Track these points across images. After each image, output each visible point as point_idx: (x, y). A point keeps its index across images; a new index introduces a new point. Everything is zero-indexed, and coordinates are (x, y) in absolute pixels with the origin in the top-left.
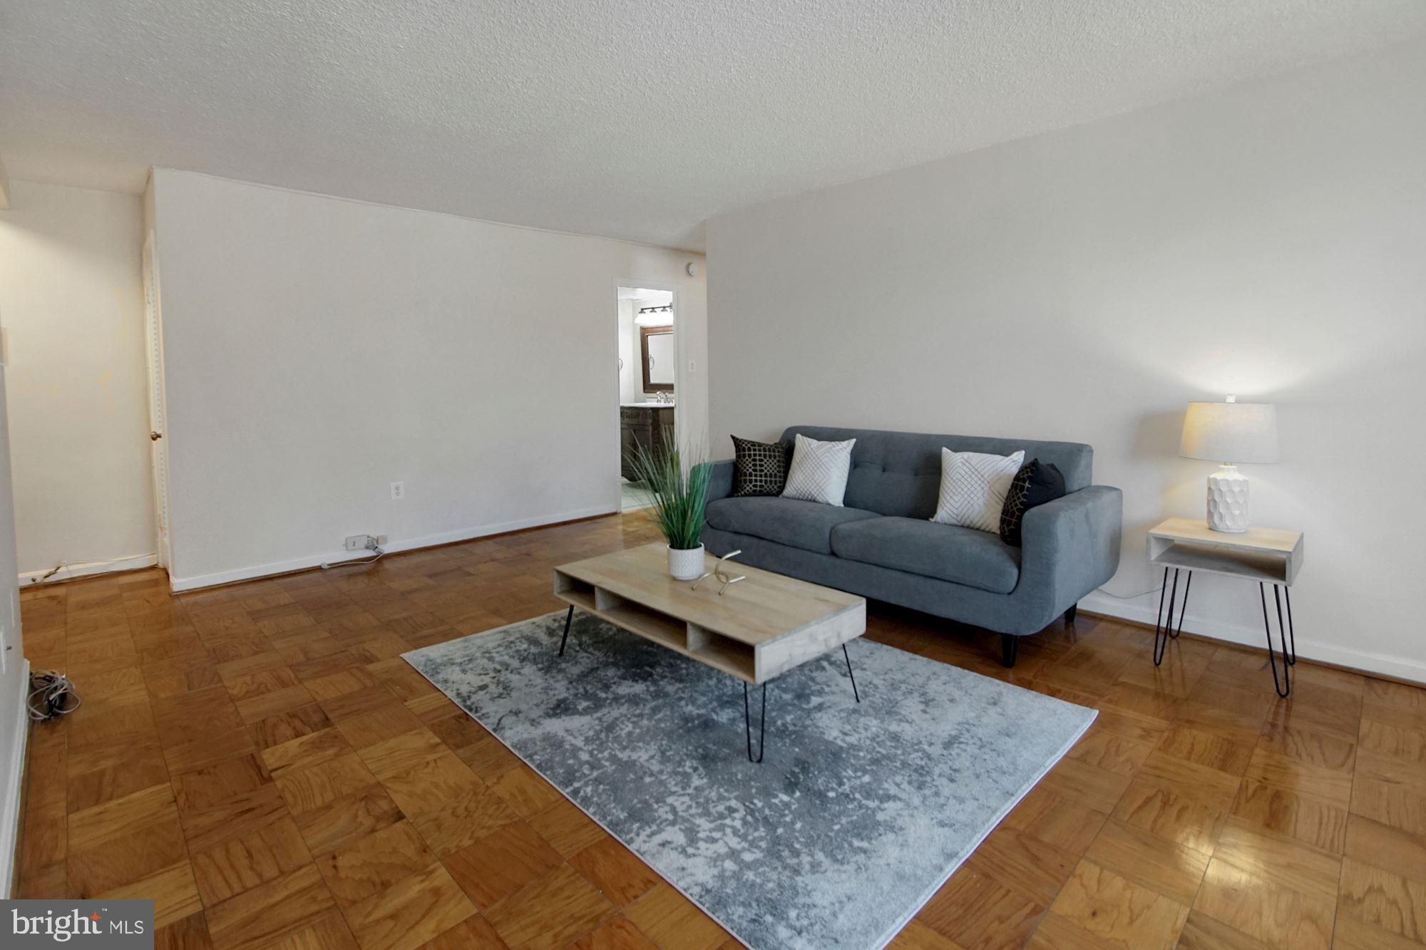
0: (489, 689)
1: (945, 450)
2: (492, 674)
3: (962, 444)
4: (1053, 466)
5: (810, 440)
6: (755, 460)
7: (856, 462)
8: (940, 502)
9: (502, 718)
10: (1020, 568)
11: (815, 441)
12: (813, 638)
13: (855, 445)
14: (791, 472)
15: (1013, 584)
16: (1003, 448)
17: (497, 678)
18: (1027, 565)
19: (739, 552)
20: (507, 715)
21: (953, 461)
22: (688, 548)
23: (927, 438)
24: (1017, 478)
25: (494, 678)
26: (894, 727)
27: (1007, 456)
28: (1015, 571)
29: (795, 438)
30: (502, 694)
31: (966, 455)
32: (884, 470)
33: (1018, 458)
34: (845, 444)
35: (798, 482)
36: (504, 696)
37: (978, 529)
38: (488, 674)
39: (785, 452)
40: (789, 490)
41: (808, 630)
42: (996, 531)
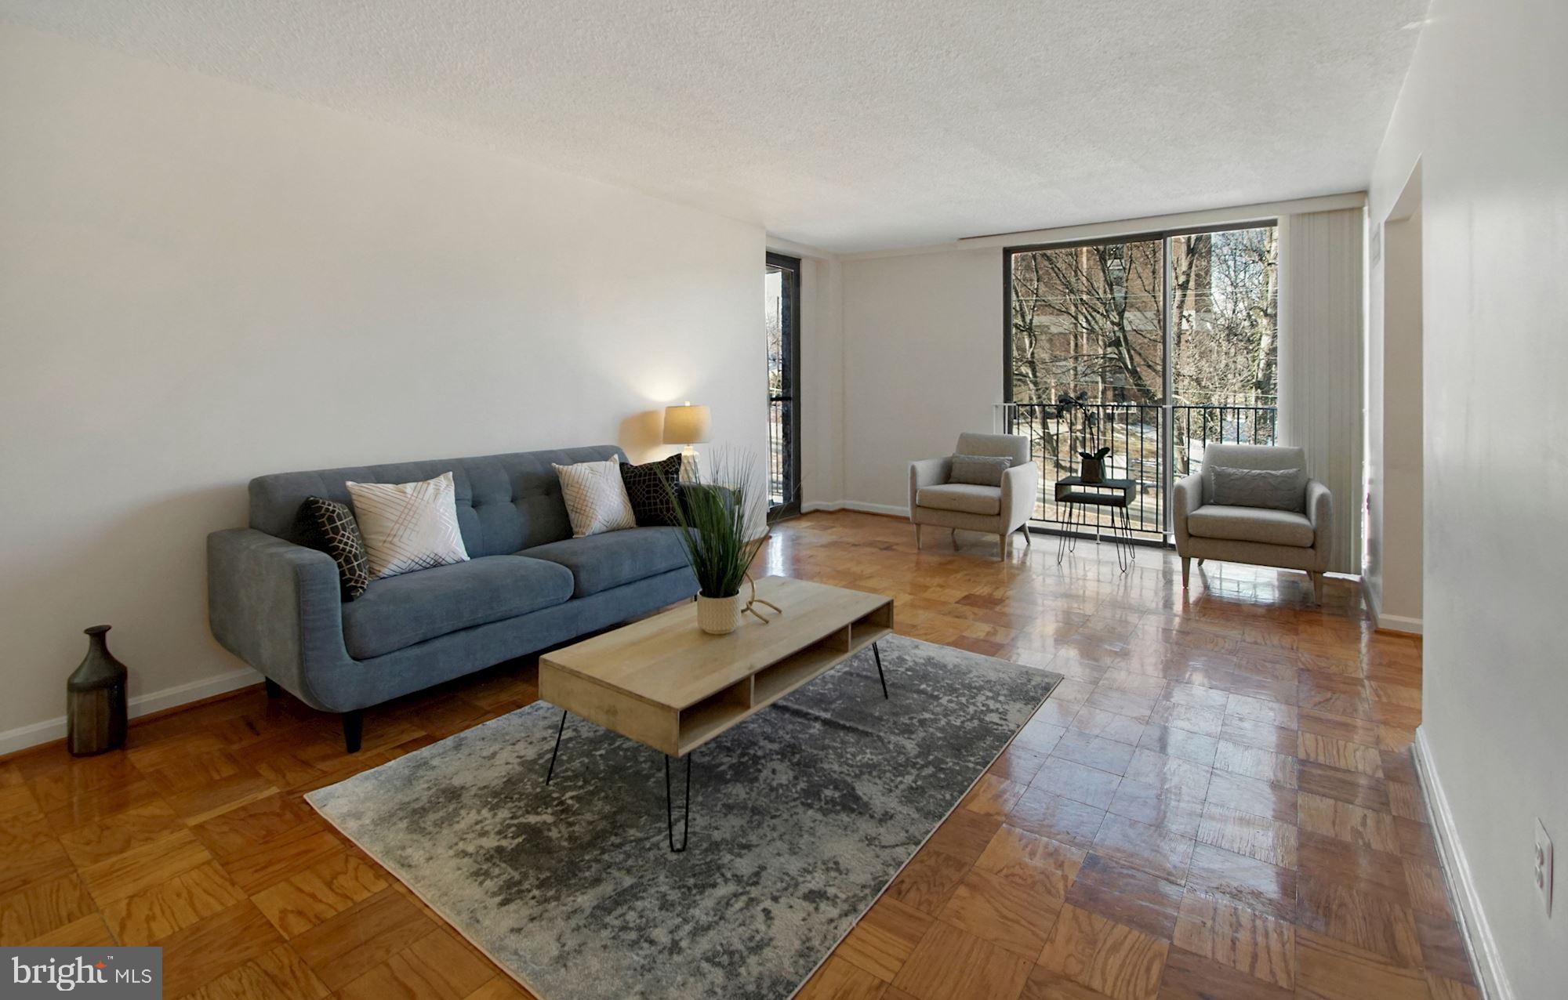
1: (555, 465)
42: (633, 524)
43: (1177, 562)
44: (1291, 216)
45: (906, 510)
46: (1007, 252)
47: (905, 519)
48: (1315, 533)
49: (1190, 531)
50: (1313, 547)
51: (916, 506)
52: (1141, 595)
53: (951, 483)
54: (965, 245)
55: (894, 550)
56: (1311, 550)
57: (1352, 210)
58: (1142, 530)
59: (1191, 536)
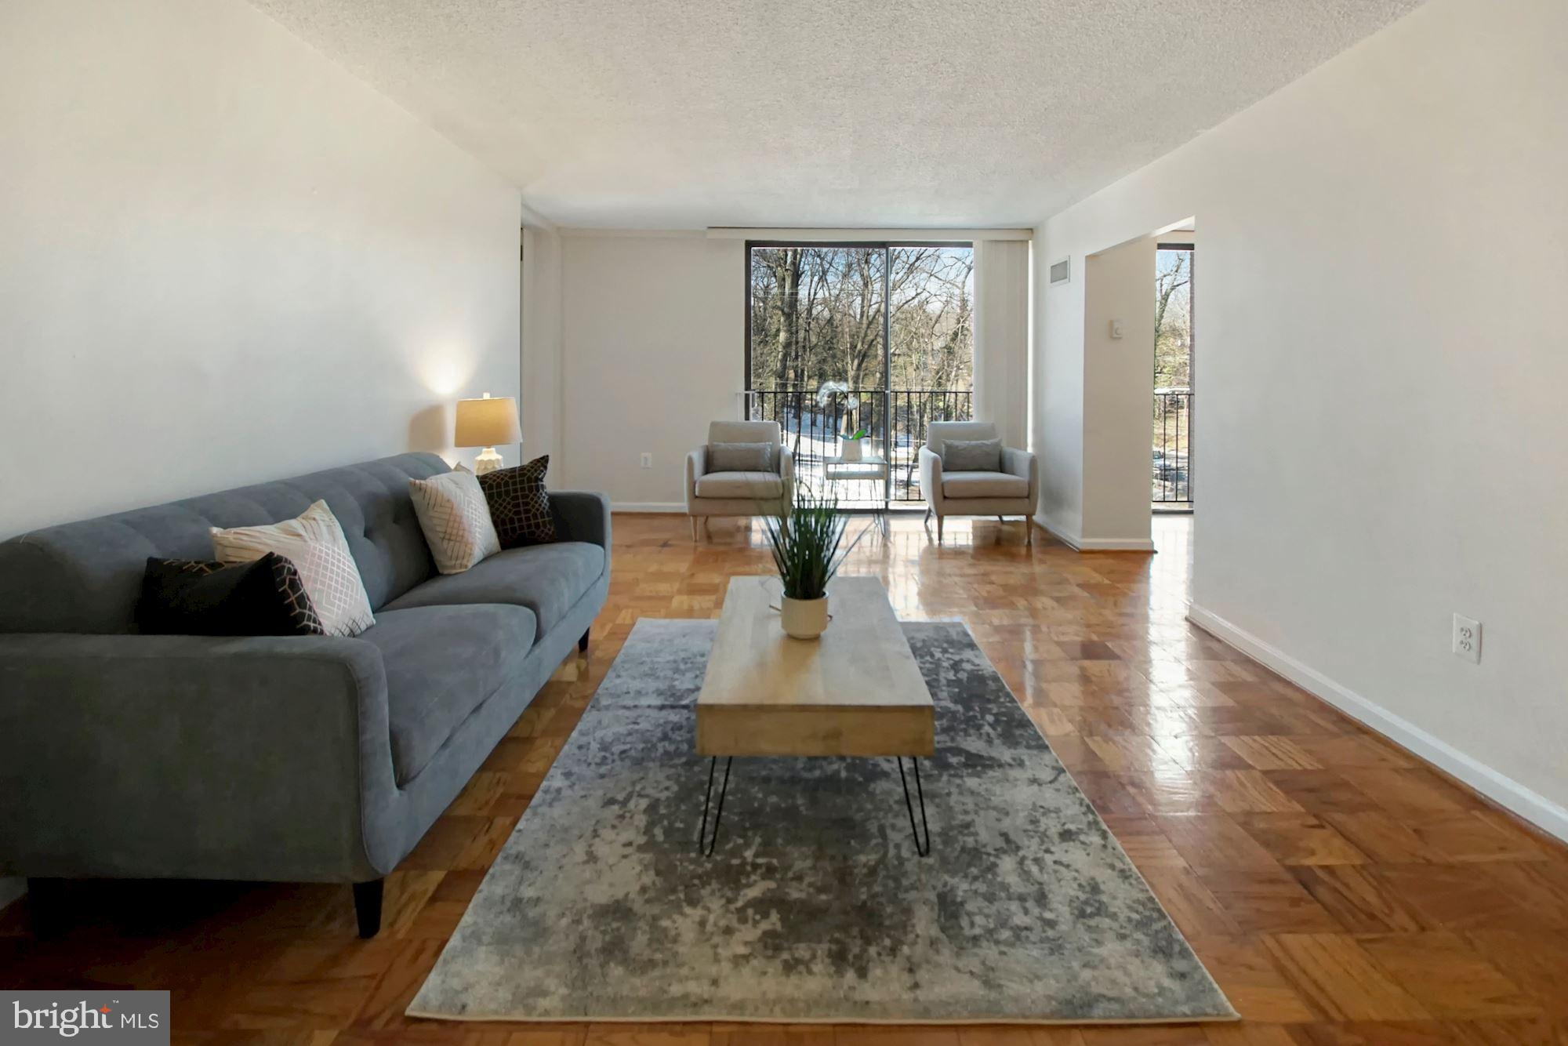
0: (1059, 829)
2: (1049, 858)
9: (1051, 782)
17: (1043, 847)
20: (1046, 783)
25: (1048, 851)
30: (1044, 814)
36: (1042, 810)
38: (1055, 862)
42: (500, 549)
43: (933, 523)
44: (984, 241)
45: (683, 505)
46: (749, 244)
47: (683, 515)
48: (1029, 484)
49: (947, 495)
50: (1028, 497)
51: (694, 497)
52: (907, 553)
53: (712, 472)
54: (715, 234)
55: (670, 546)
56: (1026, 500)
57: (1022, 241)
58: (908, 500)
59: (945, 498)
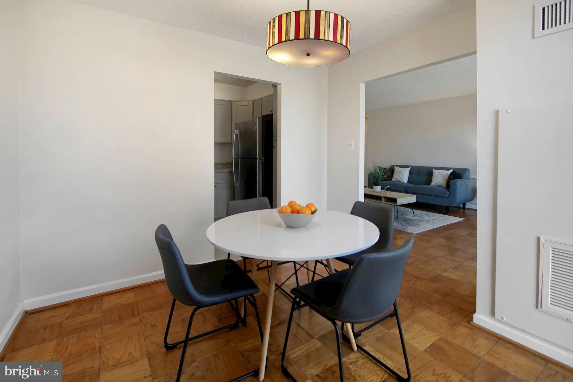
1: (433, 170)
3: (437, 168)
4: (459, 173)
5: (399, 168)
6: (384, 172)
7: (411, 173)
8: (432, 181)
10: (449, 192)
11: (400, 168)
12: (406, 200)
13: (411, 169)
14: (394, 175)
15: (448, 195)
16: (448, 169)
18: (451, 191)
19: (389, 186)
21: (435, 172)
22: (378, 186)
23: (430, 167)
24: (450, 175)
26: (422, 218)
27: (448, 171)
28: (448, 193)
29: (394, 167)
31: (439, 171)
32: (418, 175)
33: (451, 171)
34: (408, 168)
35: (396, 178)
37: (441, 187)
39: (392, 171)
40: (393, 180)
41: (406, 198)
